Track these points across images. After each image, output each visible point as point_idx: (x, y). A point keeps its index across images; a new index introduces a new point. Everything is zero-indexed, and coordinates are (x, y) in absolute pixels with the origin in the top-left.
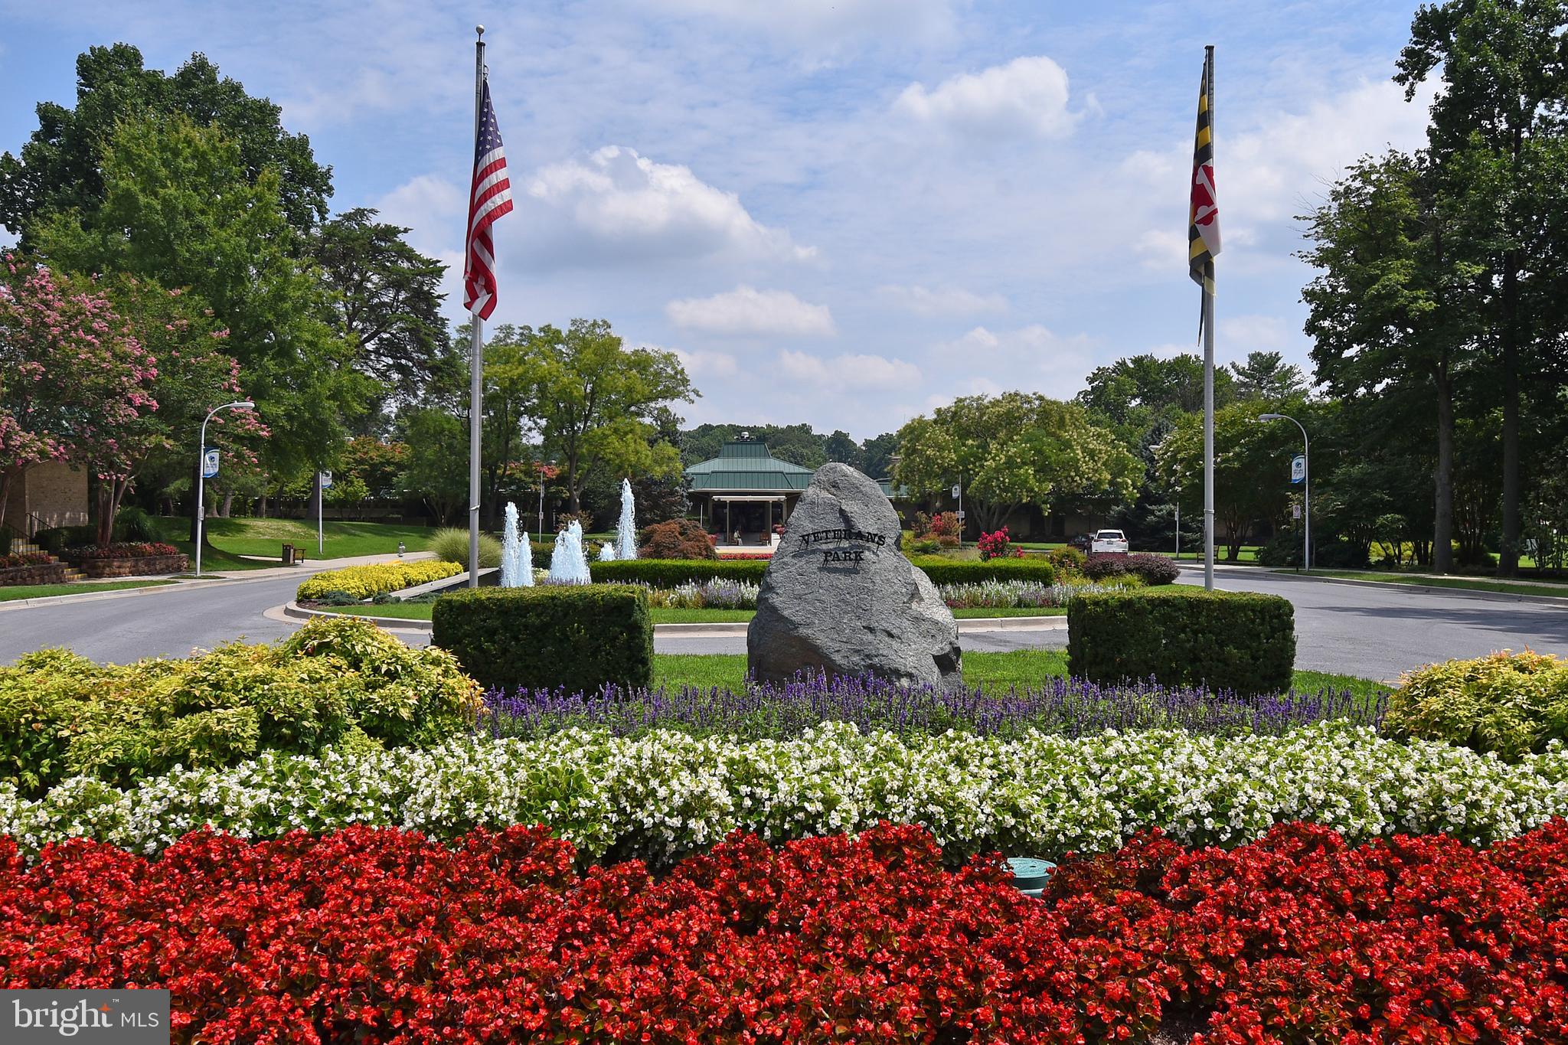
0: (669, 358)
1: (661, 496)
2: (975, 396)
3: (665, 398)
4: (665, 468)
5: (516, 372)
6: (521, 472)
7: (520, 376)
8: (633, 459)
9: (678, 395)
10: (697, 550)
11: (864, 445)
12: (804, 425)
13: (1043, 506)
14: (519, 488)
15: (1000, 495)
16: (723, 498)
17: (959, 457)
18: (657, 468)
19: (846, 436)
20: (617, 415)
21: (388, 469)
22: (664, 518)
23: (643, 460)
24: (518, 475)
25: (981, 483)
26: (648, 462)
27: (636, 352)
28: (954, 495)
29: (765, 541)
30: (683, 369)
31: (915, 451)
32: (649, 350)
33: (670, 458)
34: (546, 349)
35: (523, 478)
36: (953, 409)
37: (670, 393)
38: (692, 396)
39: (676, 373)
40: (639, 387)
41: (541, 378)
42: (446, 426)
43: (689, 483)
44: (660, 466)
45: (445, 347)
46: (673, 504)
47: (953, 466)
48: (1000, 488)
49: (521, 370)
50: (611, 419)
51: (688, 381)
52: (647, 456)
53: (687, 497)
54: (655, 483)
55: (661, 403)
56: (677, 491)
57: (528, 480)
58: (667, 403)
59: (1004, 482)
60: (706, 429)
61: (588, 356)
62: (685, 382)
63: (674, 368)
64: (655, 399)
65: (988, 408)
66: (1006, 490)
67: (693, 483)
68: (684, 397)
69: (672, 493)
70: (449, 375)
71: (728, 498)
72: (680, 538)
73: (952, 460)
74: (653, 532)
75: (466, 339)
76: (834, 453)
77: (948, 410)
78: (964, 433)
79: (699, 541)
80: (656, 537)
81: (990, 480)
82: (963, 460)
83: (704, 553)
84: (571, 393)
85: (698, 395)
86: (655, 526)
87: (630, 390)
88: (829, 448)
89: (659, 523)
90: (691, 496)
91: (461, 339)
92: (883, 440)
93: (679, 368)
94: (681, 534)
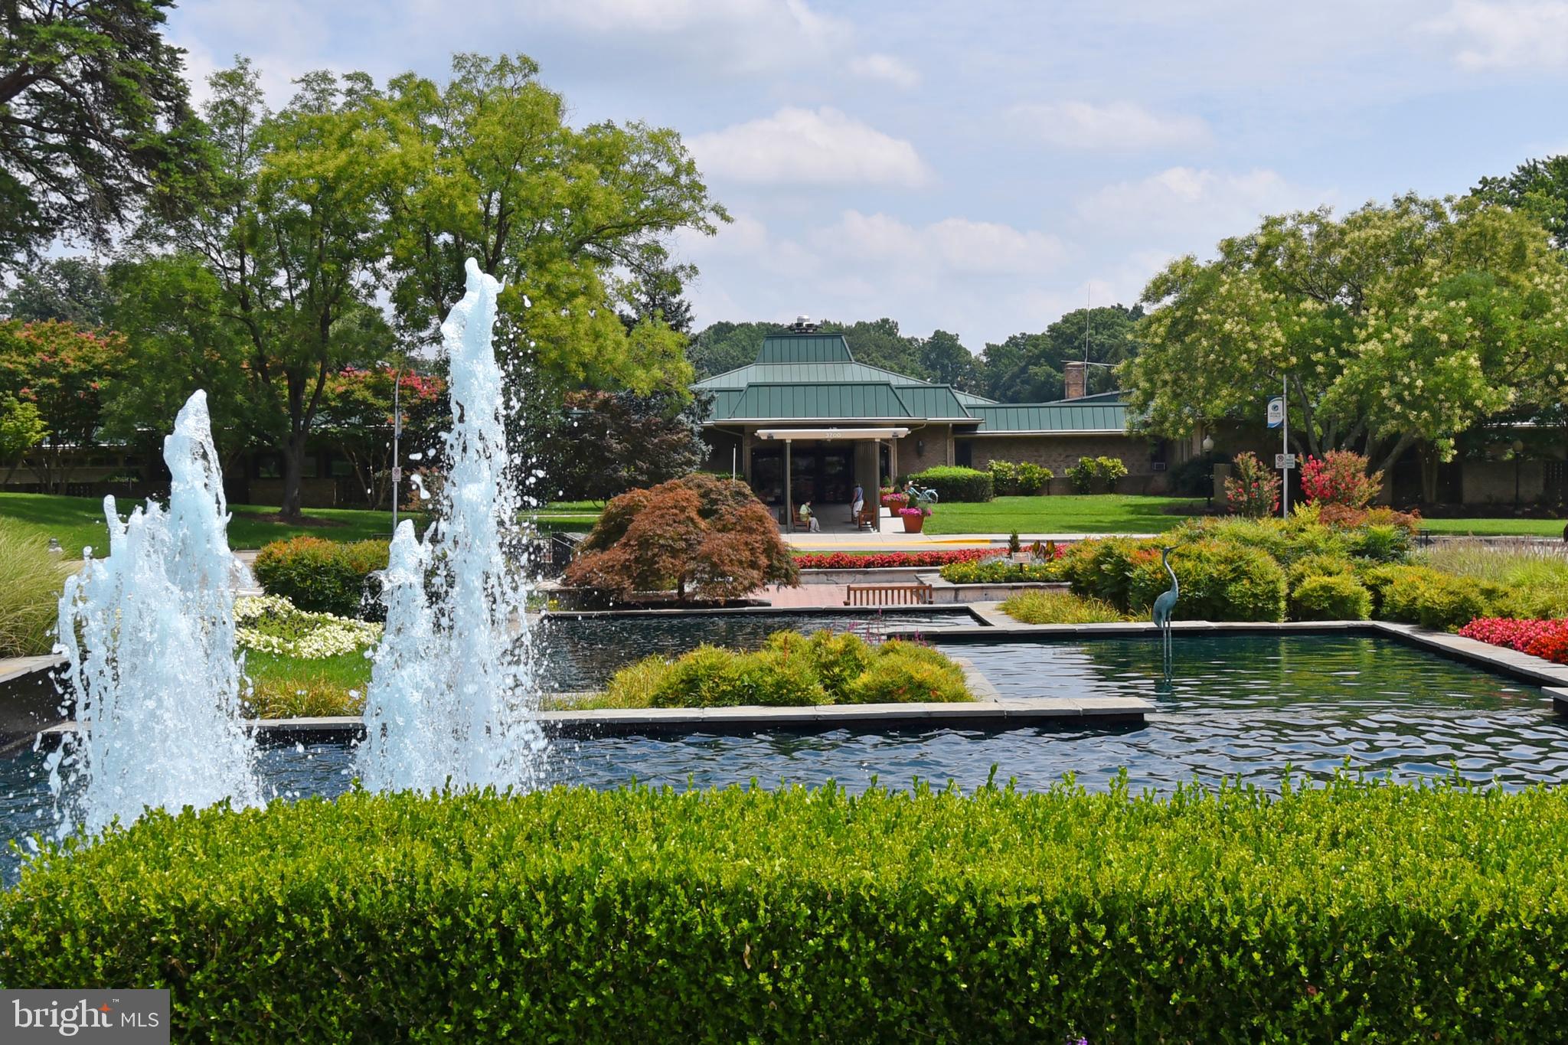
0: (662, 142)
1: (648, 430)
2: (1306, 213)
3: (655, 225)
4: (658, 373)
5: (332, 165)
6: (367, 387)
7: (341, 175)
8: (587, 349)
9: (682, 218)
10: (746, 555)
11: (986, 353)
12: (885, 321)
13: (1442, 443)
14: (367, 421)
15: (1402, 417)
16: (779, 434)
17: (1290, 336)
18: (640, 373)
19: (953, 339)
20: (552, 256)
21: (100, 384)
22: (656, 477)
23: (609, 353)
24: (361, 394)
25: (1350, 391)
26: (621, 358)
27: (593, 130)
28: (1273, 420)
29: (868, 521)
30: (691, 163)
31: (1192, 325)
32: (620, 125)
33: (666, 355)
34: (405, 122)
35: (371, 400)
36: (1262, 240)
37: (666, 217)
38: (713, 219)
39: (677, 173)
40: (599, 197)
41: (386, 174)
42: (188, 284)
43: (705, 405)
44: (647, 367)
45: (180, 112)
46: (674, 447)
47: (1275, 357)
48: (1400, 399)
49: (343, 157)
50: (541, 265)
51: (702, 188)
52: (618, 344)
53: (701, 435)
54: (638, 408)
55: (646, 236)
56: (680, 422)
57: (381, 403)
58: (662, 237)
59: (1410, 387)
60: (721, 330)
61: (493, 129)
62: (696, 191)
63: (672, 161)
64: (634, 227)
65: (1343, 232)
66: (1416, 404)
67: (712, 407)
68: (695, 222)
69: (671, 426)
70: (185, 171)
71: (788, 435)
72: (703, 524)
73: (1276, 343)
74: (632, 509)
75: (232, 102)
76: (934, 368)
77: (1250, 242)
78: (1290, 287)
79: (750, 531)
80: (641, 523)
81: (1372, 383)
82: (1298, 344)
83: (763, 561)
84: (452, 206)
85: (725, 218)
86: (638, 494)
87: (580, 202)
88: (925, 358)
89: (646, 486)
90: (708, 434)
91: (222, 103)
92: (1017, 345)
93: (684, 160)
94: (704, 513)
